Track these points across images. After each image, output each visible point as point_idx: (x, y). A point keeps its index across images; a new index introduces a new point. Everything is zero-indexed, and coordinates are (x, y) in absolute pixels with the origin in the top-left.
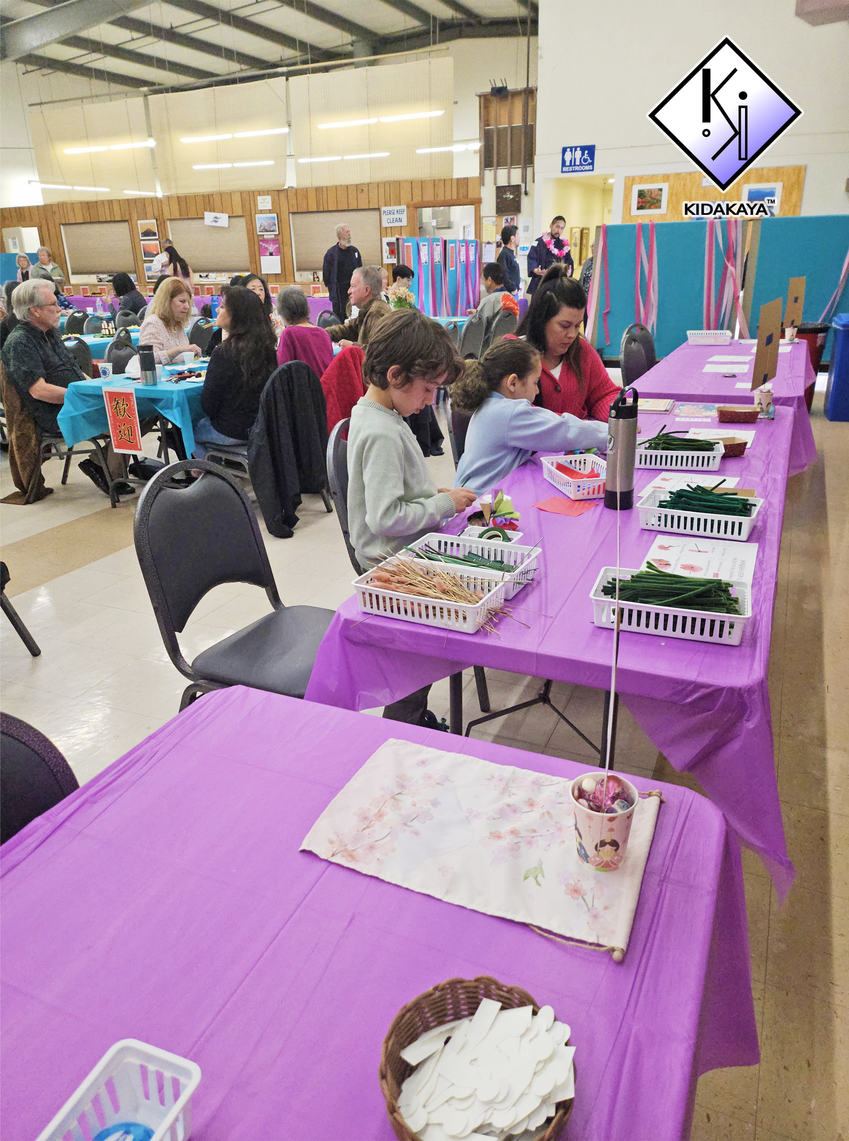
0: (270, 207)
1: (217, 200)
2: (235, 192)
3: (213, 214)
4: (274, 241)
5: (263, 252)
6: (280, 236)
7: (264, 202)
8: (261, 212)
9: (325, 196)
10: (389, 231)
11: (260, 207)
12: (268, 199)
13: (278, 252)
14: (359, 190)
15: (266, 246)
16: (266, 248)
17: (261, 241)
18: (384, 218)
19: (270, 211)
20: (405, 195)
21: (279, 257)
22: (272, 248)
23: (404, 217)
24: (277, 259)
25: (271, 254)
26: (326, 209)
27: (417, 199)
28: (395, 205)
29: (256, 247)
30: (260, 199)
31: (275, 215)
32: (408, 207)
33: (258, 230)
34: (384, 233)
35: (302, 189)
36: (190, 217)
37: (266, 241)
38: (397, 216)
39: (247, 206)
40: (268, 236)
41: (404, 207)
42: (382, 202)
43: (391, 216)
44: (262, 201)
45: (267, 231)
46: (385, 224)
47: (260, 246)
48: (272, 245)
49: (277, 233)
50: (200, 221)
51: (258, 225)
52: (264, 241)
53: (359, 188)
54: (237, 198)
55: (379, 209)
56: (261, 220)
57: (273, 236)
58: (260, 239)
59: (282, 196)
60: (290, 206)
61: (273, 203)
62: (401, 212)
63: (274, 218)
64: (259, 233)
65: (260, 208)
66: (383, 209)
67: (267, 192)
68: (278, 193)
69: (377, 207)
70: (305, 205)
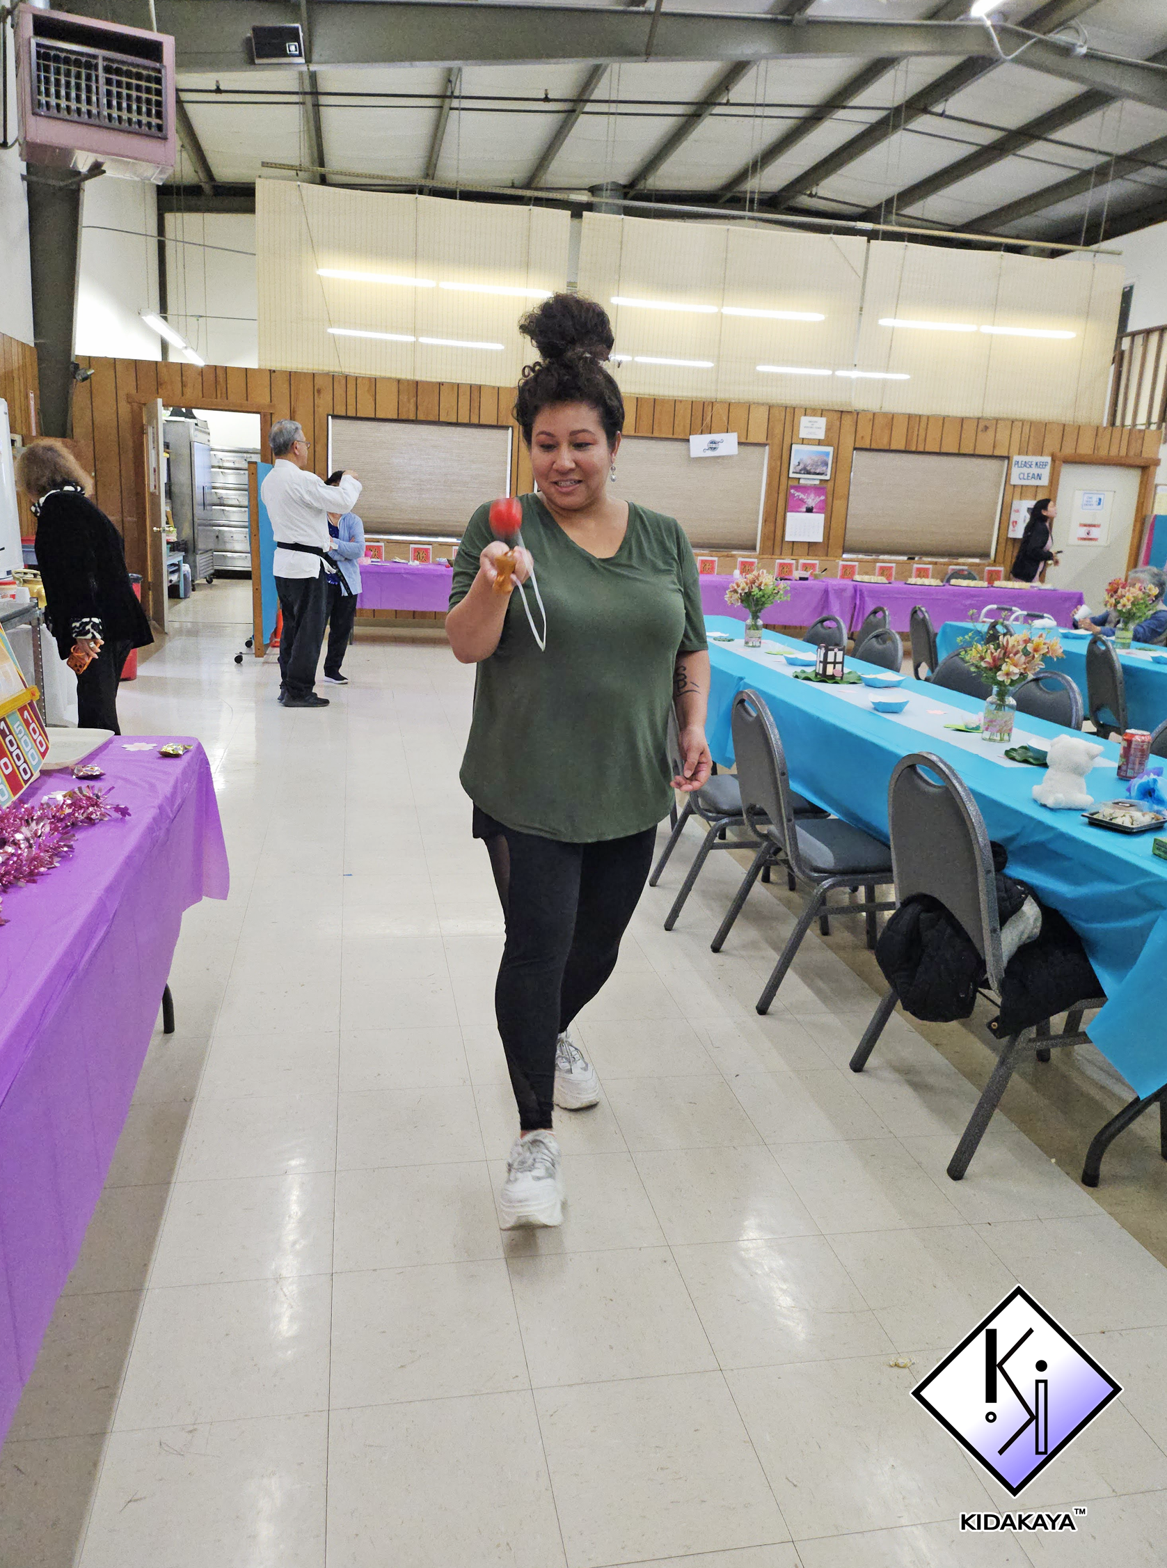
0: (821, 436)
1: (721, 412)
2: (758, 404)
3: (708, 438)
4: (819, 489)
5: (792, 505)
6: (830, 484)
7: (813, 427)
8: (803, 442)
9: (922, 432)
10: (1018, 491)
11: (803, 433)
12: (821, 422)
13: (822, 508)
14: (981, 426)
15: (802, 496)
16: (802, 500)
17: (793, 487)
18: (1015, 471)
19: (820, 443)
20: (1052, 443)
21: (822, 516)
22: (812, 500)
23: (1046, 473)
24: (818, 519)
25: (809, 510)
26: (921, 449)
27: (1068, 450)
28: (1034, 454)
29: (782, 496)
30: (805, 421)
31: (830, 449)
32: (1053, 460)
33: (791, 470)
34: (1010, 490)
35: (885, 414)
36: (655, 435)
37: (804, 489)
38: (1036, 471)
39: (778, 430)
40: (806, 480)
41: (1049, 459)
42: (1015, 448)
43: (1026, 470)
44: (809, 425)
45: (809, 473)
46: (1015, 480)
47: (787, 494)
48: (812, 496)
49: (827, 477)
50: (679, 446)
51: (794, 462)
52: (800, 488)
53: (983, 425)
54: (760, 416)
55: (1008, 458)
56: (801, 454)
57: (817, 482)
58: (791, 483)
59: (848, 421)
60: (859, 436)
61: (828, 430)
62: (1044, 465)
63: (827, 454)
64: (791, 475)
65: (802, 435)
66: (1016, 458)
67: (822, 412)
68: (839, 416)
69: (1006, 455)
70: (885, 440)
